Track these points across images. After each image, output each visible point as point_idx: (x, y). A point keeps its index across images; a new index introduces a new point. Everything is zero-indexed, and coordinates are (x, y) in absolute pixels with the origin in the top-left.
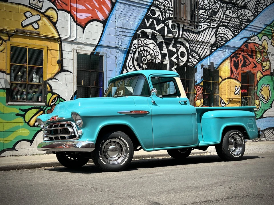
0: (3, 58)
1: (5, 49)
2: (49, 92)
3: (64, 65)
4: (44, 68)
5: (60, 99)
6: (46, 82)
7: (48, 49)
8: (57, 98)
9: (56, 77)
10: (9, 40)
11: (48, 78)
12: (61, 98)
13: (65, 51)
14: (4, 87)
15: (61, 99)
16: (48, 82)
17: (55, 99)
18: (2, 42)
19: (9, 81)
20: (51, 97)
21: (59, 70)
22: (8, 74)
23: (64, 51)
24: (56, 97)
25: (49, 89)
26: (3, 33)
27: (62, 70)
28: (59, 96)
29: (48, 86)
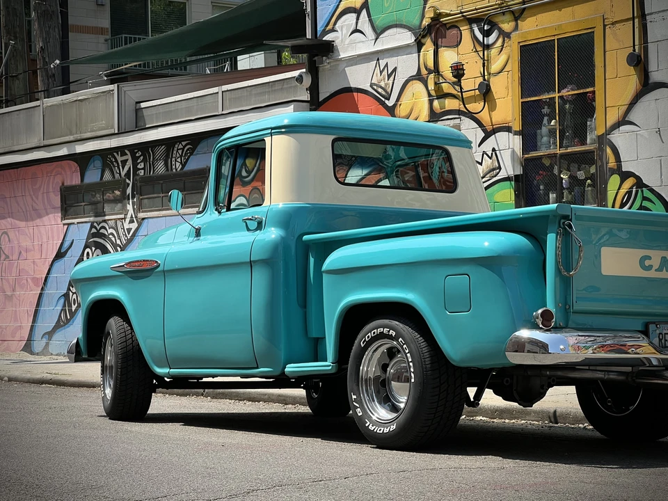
0: (507, 88)
1: (510, 61)
2: (613, 172)
3: (652, 67)
4: (597, 92)
5: (642, 191)
6: (603, 140)
7: (605, 26)
8: (634, 190)
9: (631, 117)
10: (516, 28)
11: (609, 124)
12: (646, 186)
13: (653, 16)
14: (511, 173)
15: (647, 194)
16: (608, 137)
17: (629, 193)
18: (504, 41)
19: (519, 154)
20: (619, 189)
21: (639, 87)
22: (516, 133)
23: (651, 14)
24: (632, 188)
25: (612, 163)
26: (504, 13)
27: (647, 86)
28: (640, 184)
29: (609, 150)
